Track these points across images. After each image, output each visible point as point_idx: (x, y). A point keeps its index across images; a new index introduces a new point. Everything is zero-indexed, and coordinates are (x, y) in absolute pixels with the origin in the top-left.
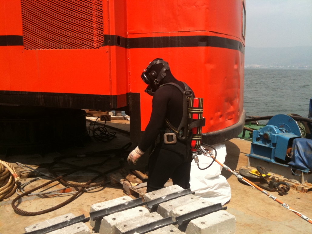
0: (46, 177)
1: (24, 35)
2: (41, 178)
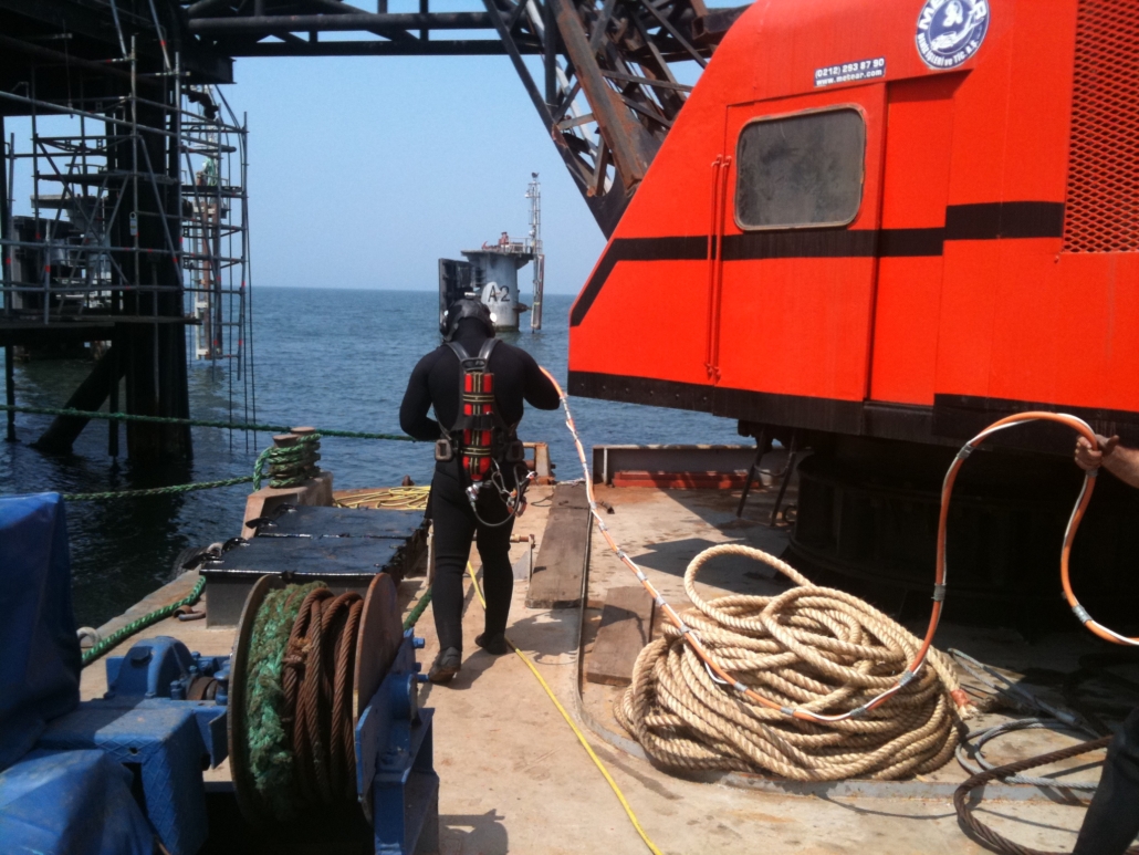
0: (1061, 722)
1: (1071, 200)
2: (1040, 725)
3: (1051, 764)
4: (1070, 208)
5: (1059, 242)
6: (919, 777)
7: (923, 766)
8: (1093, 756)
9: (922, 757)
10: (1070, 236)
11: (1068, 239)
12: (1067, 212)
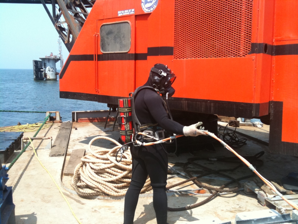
0: (182, 175)
1: (175, 46)
2: (177, 176)
3: (178, 186)
4: (175, 48)
5: (173, 56)
6: (146, 192)
7: (148, 189)
8: (188, 183)
9: (147, 187)
10: (175, 55)
11: (175, 56)
12: (174, 49)
